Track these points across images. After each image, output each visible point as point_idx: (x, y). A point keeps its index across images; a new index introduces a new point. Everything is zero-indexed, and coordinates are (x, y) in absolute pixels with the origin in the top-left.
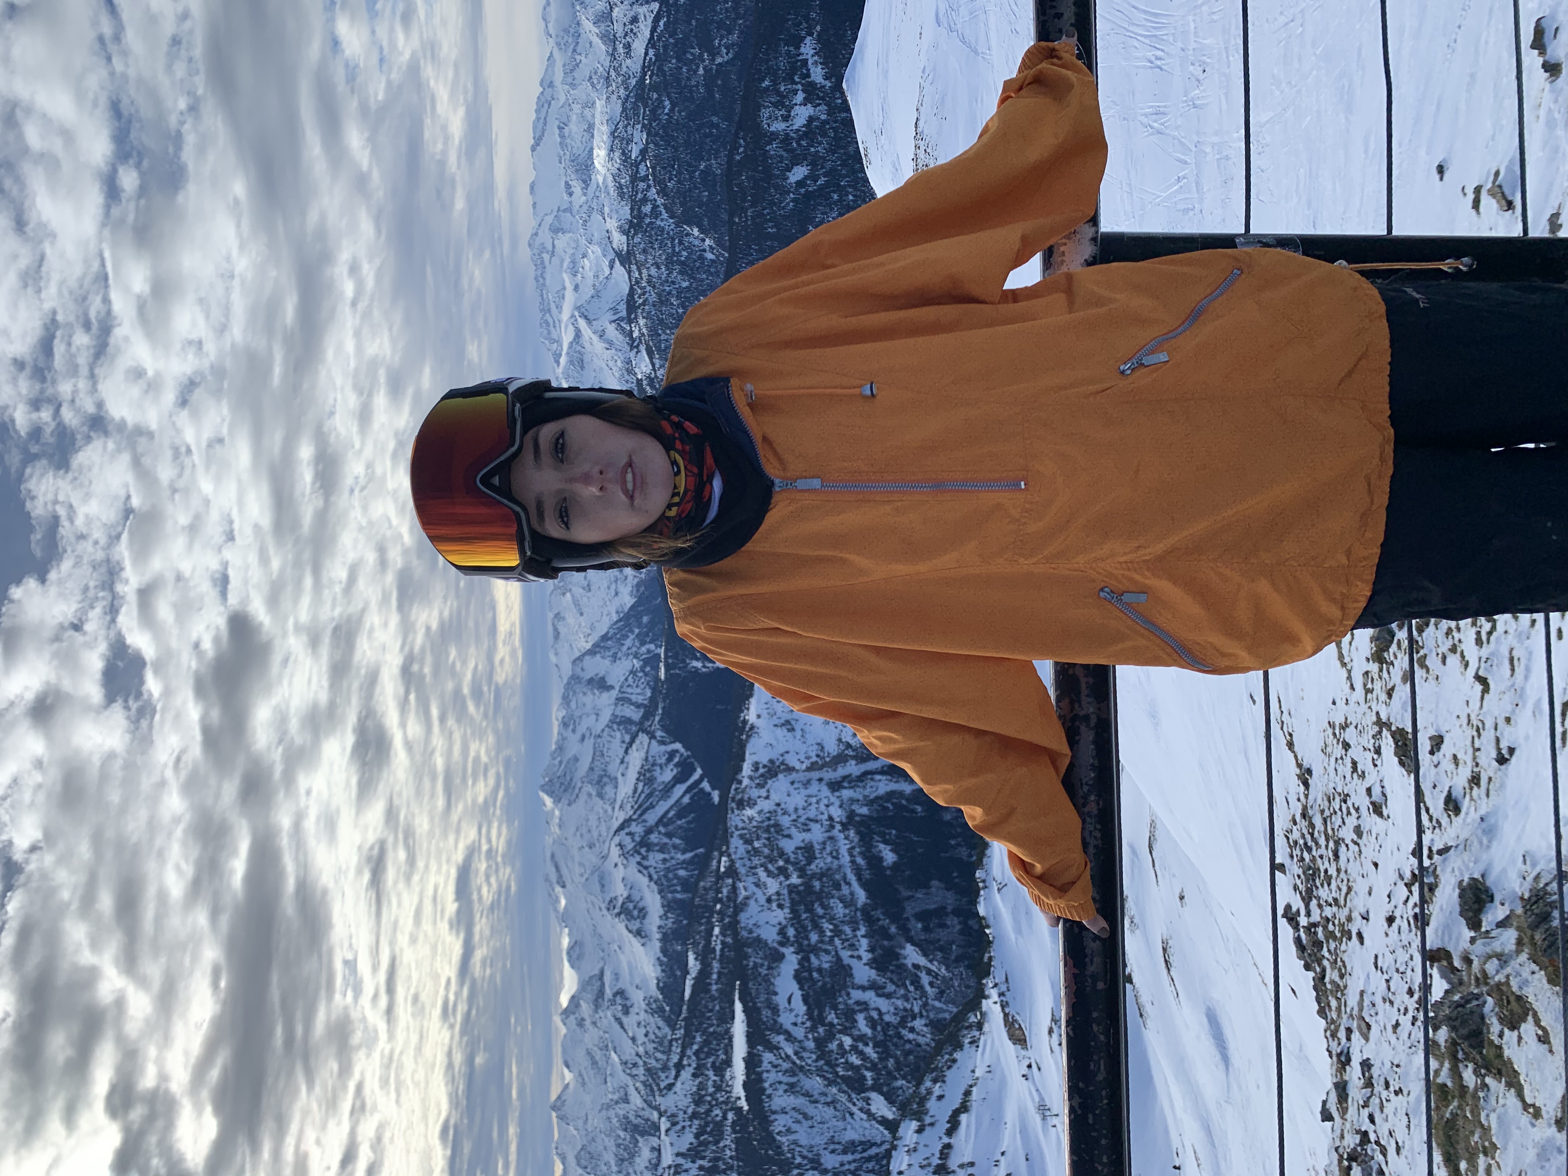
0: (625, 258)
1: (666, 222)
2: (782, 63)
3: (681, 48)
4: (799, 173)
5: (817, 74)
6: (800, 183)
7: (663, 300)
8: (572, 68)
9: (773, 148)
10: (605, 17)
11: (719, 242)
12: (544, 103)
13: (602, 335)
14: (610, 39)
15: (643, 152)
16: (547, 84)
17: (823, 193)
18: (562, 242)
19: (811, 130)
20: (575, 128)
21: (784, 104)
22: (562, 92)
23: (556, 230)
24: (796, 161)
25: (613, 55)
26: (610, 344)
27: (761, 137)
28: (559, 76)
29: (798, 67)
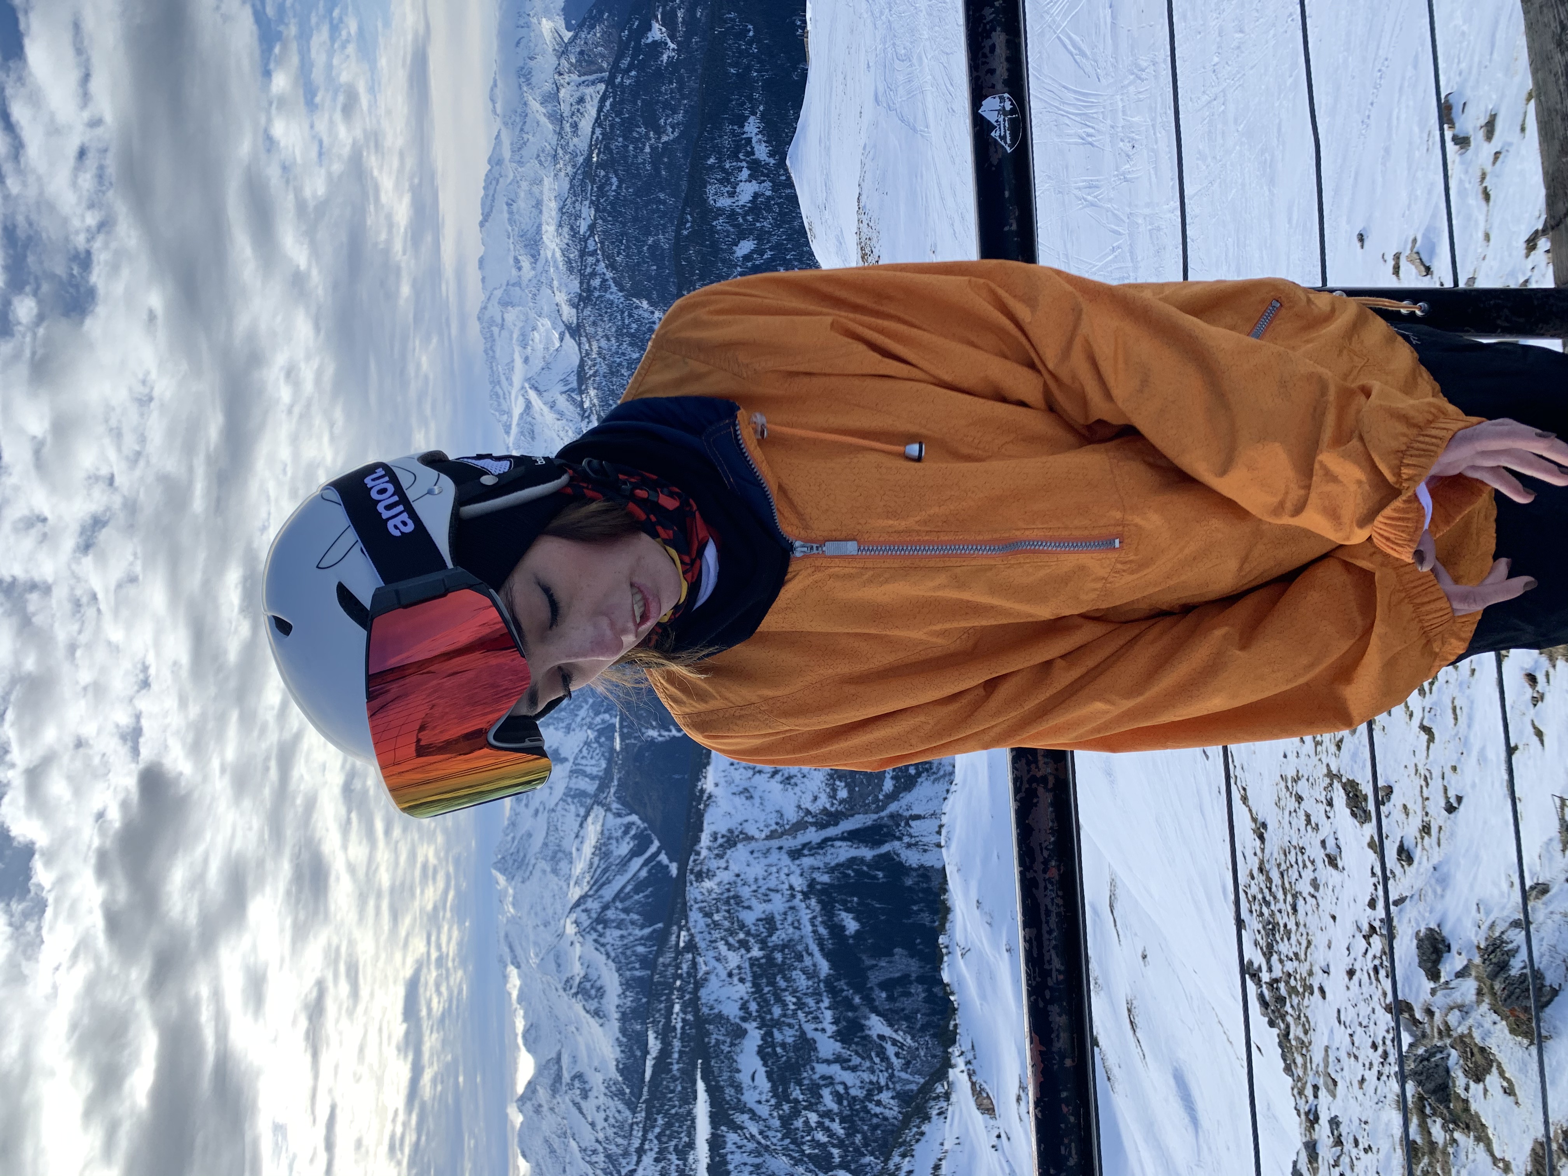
0: (575, 331)
1: (615, 295)
2: (727, 142)
3: (628, 127)
4: (746, 247)
5: (762, 152)
6: (747, 258)
7: (613, 371)
8: (519, 147)
9: (719, 223)
10: (552, 98)
12: (491, 181)
13: (552, 406)
14: (557, 119)
15: (592, 228)
16: (495, 161)
18: (512, 315)
19: (756, 206)
20: (522, 204)
21: (729, 180)
22: (510, 170)
23: (506, 303)
24: (742, 235)
25: (560, 134)
26: (561, 415)
27: (707, 213)
28: (507, 153)
29: (743, 145)
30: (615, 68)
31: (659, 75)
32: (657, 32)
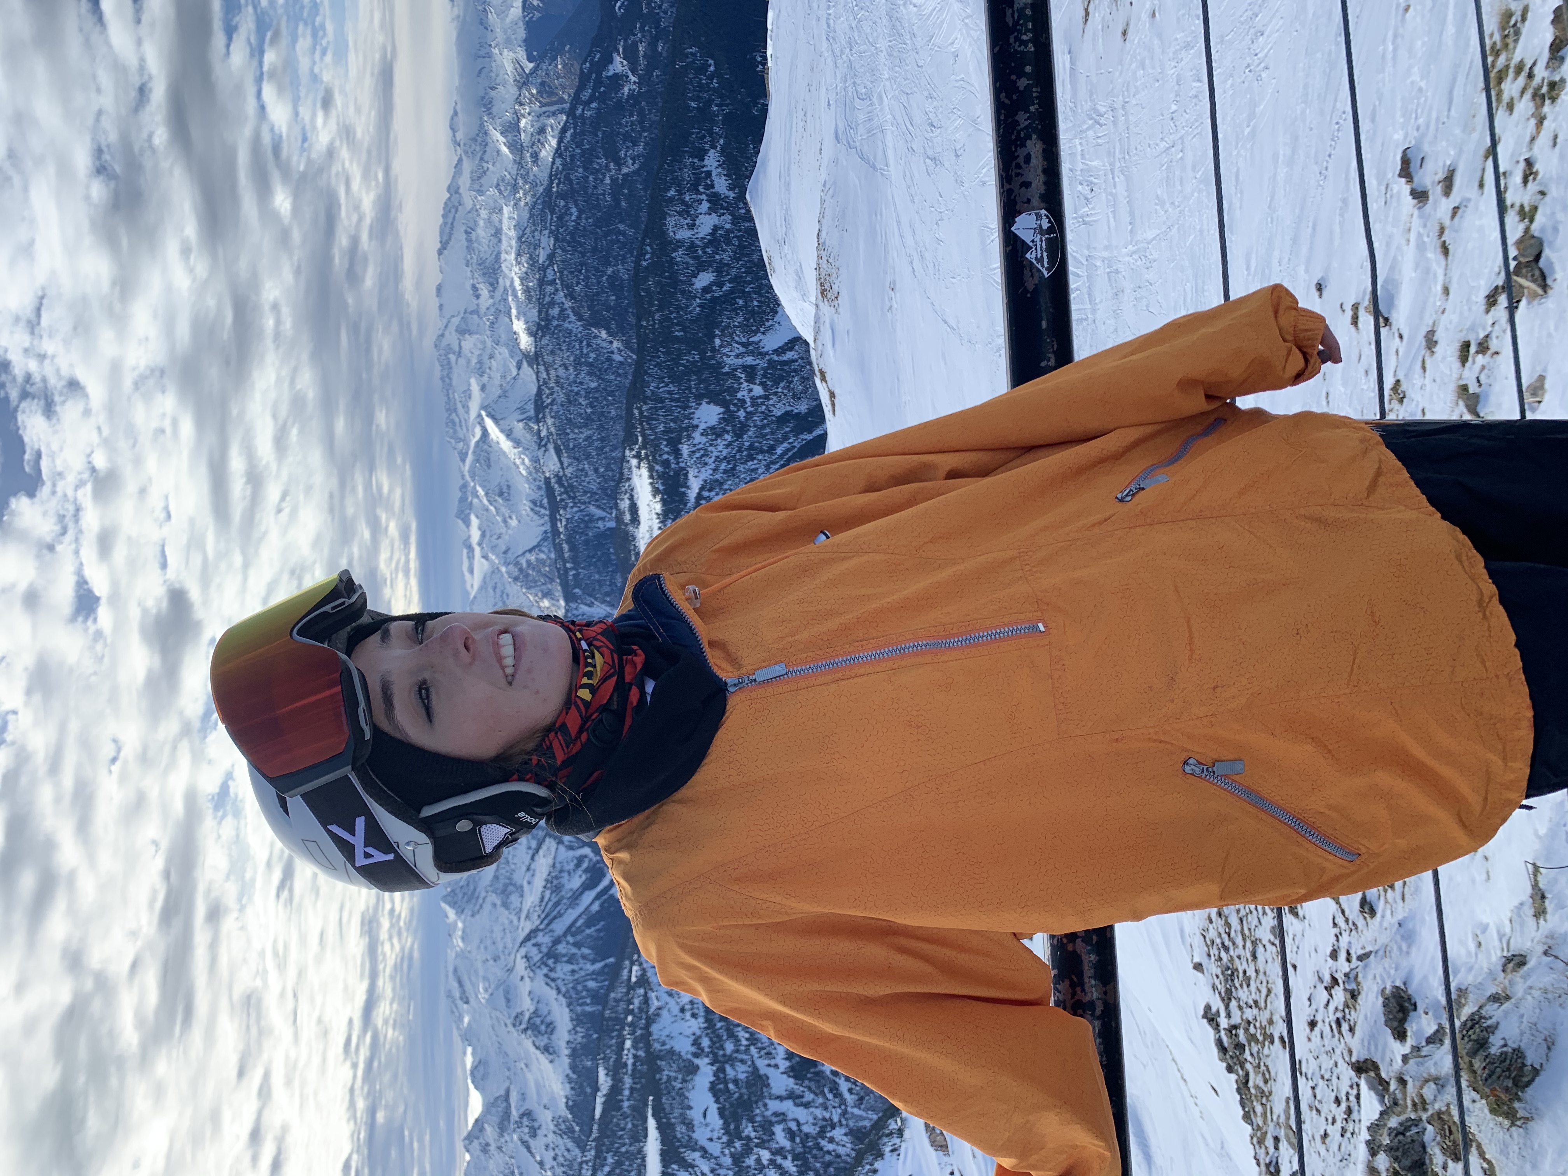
0: (534, 359)
1: (574, 325)
2: (687, 174)
3: (588, 158)
4: (705, 279)
5: (721, 185)
6: (706, 290)
7: (571, 399)
8: (479, 175)
9: (679, 255)
10: (511, 128)
11: (627, 345)
12: (452, 208)
13: (509, 434)
14: (516, 147)
15: (551, 257)
16: (453, 189)
17: (728, 299)
18: (469, 343)
19: (715, 239)
20: (482, 232)
21: (688, 212)
22: (468, 198)
23: (463, 331)
24: (702, 267)
25: (520, 164)
26: (518, 443)
27: (666, 245)
28: (465, 181)
29: (702, 178)
30: (576, 99)
31: (620, 106)
32: (619, 64)
